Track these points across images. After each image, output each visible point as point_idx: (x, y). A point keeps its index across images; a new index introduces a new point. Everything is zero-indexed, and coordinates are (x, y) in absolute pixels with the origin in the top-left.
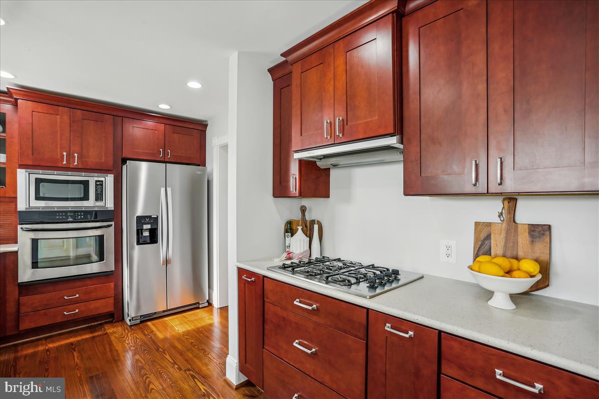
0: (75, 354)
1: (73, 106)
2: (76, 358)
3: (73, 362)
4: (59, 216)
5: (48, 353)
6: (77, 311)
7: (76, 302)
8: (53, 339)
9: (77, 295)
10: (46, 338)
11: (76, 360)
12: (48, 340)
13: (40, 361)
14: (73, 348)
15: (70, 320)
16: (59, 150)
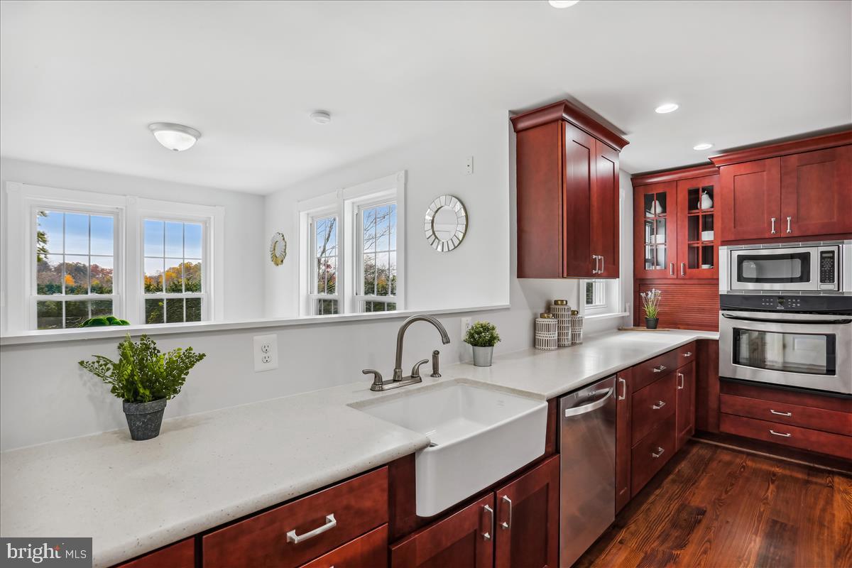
0: (771, 486)
1: (783, 153)
2: (770, 491)
3: (763, 493)
4: (766, 302)
5: (742, 470)
6: (788, 435)
7: (787, 422)
8: (756, 458)
9: (789, 414)
10: (749, 454)
11: (769, 493)
12: (750, 457)
13: (730, 473)
14: (772, 479)
15: (779, 444)
16: (766, 216)
